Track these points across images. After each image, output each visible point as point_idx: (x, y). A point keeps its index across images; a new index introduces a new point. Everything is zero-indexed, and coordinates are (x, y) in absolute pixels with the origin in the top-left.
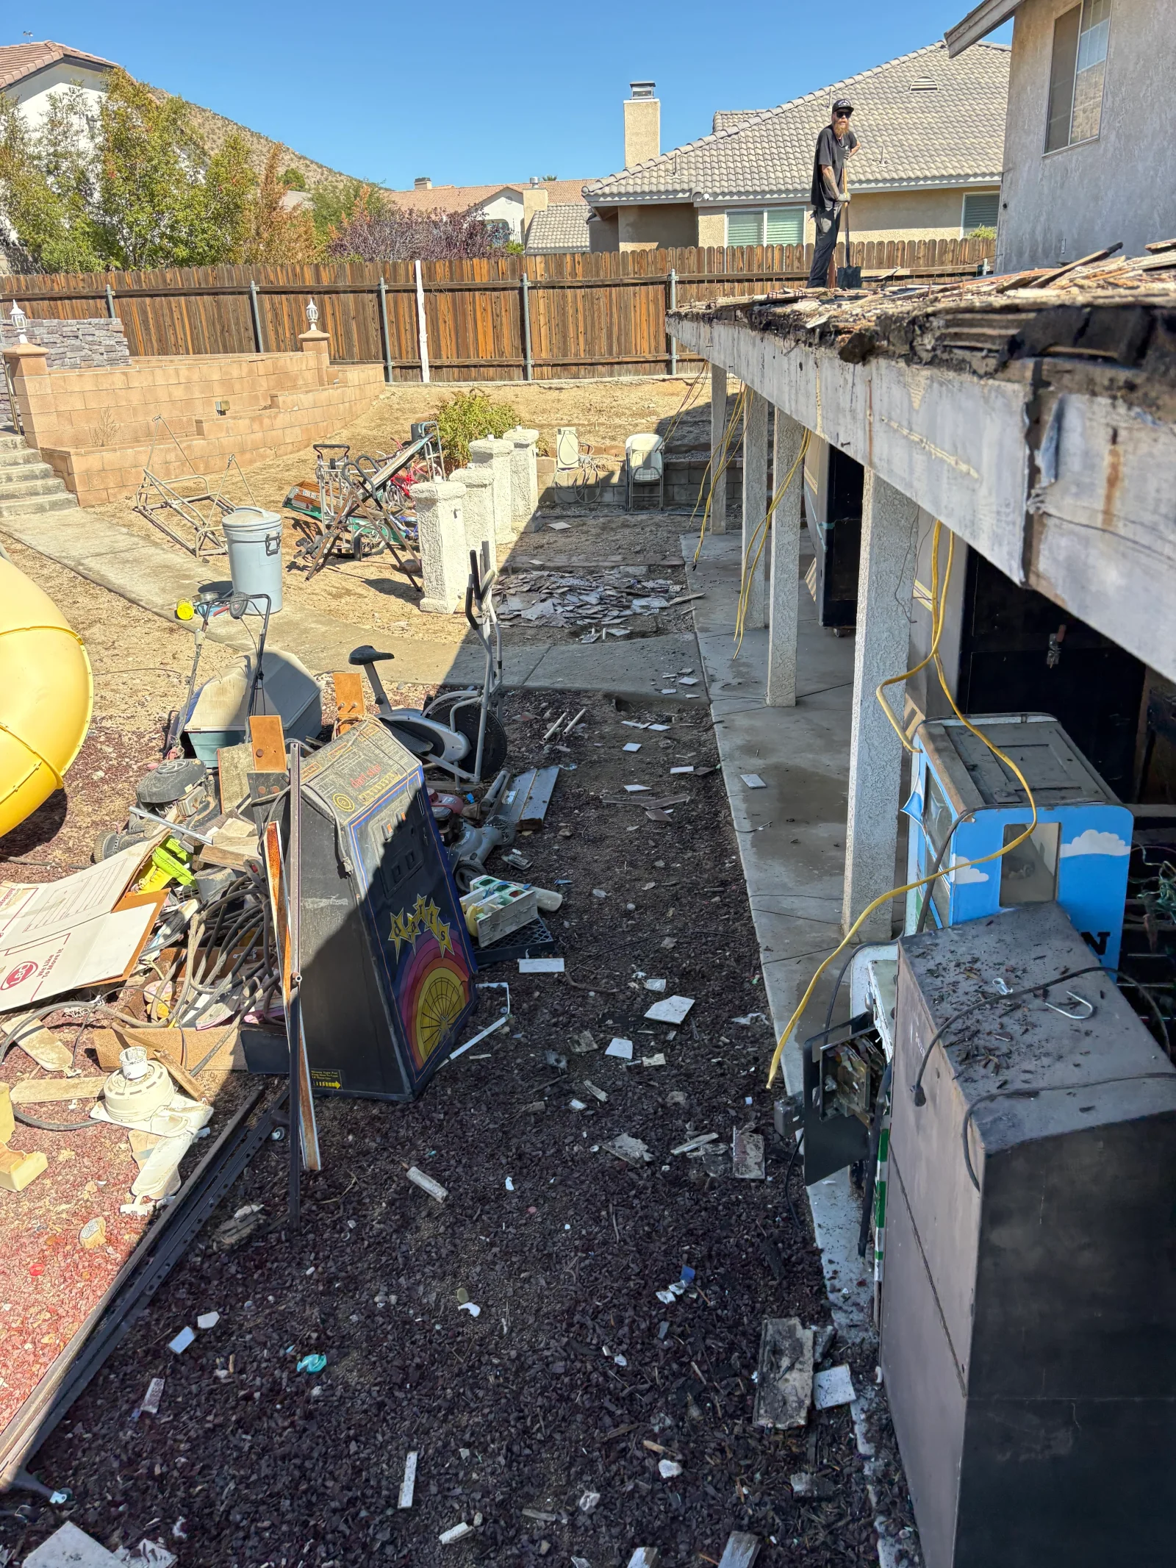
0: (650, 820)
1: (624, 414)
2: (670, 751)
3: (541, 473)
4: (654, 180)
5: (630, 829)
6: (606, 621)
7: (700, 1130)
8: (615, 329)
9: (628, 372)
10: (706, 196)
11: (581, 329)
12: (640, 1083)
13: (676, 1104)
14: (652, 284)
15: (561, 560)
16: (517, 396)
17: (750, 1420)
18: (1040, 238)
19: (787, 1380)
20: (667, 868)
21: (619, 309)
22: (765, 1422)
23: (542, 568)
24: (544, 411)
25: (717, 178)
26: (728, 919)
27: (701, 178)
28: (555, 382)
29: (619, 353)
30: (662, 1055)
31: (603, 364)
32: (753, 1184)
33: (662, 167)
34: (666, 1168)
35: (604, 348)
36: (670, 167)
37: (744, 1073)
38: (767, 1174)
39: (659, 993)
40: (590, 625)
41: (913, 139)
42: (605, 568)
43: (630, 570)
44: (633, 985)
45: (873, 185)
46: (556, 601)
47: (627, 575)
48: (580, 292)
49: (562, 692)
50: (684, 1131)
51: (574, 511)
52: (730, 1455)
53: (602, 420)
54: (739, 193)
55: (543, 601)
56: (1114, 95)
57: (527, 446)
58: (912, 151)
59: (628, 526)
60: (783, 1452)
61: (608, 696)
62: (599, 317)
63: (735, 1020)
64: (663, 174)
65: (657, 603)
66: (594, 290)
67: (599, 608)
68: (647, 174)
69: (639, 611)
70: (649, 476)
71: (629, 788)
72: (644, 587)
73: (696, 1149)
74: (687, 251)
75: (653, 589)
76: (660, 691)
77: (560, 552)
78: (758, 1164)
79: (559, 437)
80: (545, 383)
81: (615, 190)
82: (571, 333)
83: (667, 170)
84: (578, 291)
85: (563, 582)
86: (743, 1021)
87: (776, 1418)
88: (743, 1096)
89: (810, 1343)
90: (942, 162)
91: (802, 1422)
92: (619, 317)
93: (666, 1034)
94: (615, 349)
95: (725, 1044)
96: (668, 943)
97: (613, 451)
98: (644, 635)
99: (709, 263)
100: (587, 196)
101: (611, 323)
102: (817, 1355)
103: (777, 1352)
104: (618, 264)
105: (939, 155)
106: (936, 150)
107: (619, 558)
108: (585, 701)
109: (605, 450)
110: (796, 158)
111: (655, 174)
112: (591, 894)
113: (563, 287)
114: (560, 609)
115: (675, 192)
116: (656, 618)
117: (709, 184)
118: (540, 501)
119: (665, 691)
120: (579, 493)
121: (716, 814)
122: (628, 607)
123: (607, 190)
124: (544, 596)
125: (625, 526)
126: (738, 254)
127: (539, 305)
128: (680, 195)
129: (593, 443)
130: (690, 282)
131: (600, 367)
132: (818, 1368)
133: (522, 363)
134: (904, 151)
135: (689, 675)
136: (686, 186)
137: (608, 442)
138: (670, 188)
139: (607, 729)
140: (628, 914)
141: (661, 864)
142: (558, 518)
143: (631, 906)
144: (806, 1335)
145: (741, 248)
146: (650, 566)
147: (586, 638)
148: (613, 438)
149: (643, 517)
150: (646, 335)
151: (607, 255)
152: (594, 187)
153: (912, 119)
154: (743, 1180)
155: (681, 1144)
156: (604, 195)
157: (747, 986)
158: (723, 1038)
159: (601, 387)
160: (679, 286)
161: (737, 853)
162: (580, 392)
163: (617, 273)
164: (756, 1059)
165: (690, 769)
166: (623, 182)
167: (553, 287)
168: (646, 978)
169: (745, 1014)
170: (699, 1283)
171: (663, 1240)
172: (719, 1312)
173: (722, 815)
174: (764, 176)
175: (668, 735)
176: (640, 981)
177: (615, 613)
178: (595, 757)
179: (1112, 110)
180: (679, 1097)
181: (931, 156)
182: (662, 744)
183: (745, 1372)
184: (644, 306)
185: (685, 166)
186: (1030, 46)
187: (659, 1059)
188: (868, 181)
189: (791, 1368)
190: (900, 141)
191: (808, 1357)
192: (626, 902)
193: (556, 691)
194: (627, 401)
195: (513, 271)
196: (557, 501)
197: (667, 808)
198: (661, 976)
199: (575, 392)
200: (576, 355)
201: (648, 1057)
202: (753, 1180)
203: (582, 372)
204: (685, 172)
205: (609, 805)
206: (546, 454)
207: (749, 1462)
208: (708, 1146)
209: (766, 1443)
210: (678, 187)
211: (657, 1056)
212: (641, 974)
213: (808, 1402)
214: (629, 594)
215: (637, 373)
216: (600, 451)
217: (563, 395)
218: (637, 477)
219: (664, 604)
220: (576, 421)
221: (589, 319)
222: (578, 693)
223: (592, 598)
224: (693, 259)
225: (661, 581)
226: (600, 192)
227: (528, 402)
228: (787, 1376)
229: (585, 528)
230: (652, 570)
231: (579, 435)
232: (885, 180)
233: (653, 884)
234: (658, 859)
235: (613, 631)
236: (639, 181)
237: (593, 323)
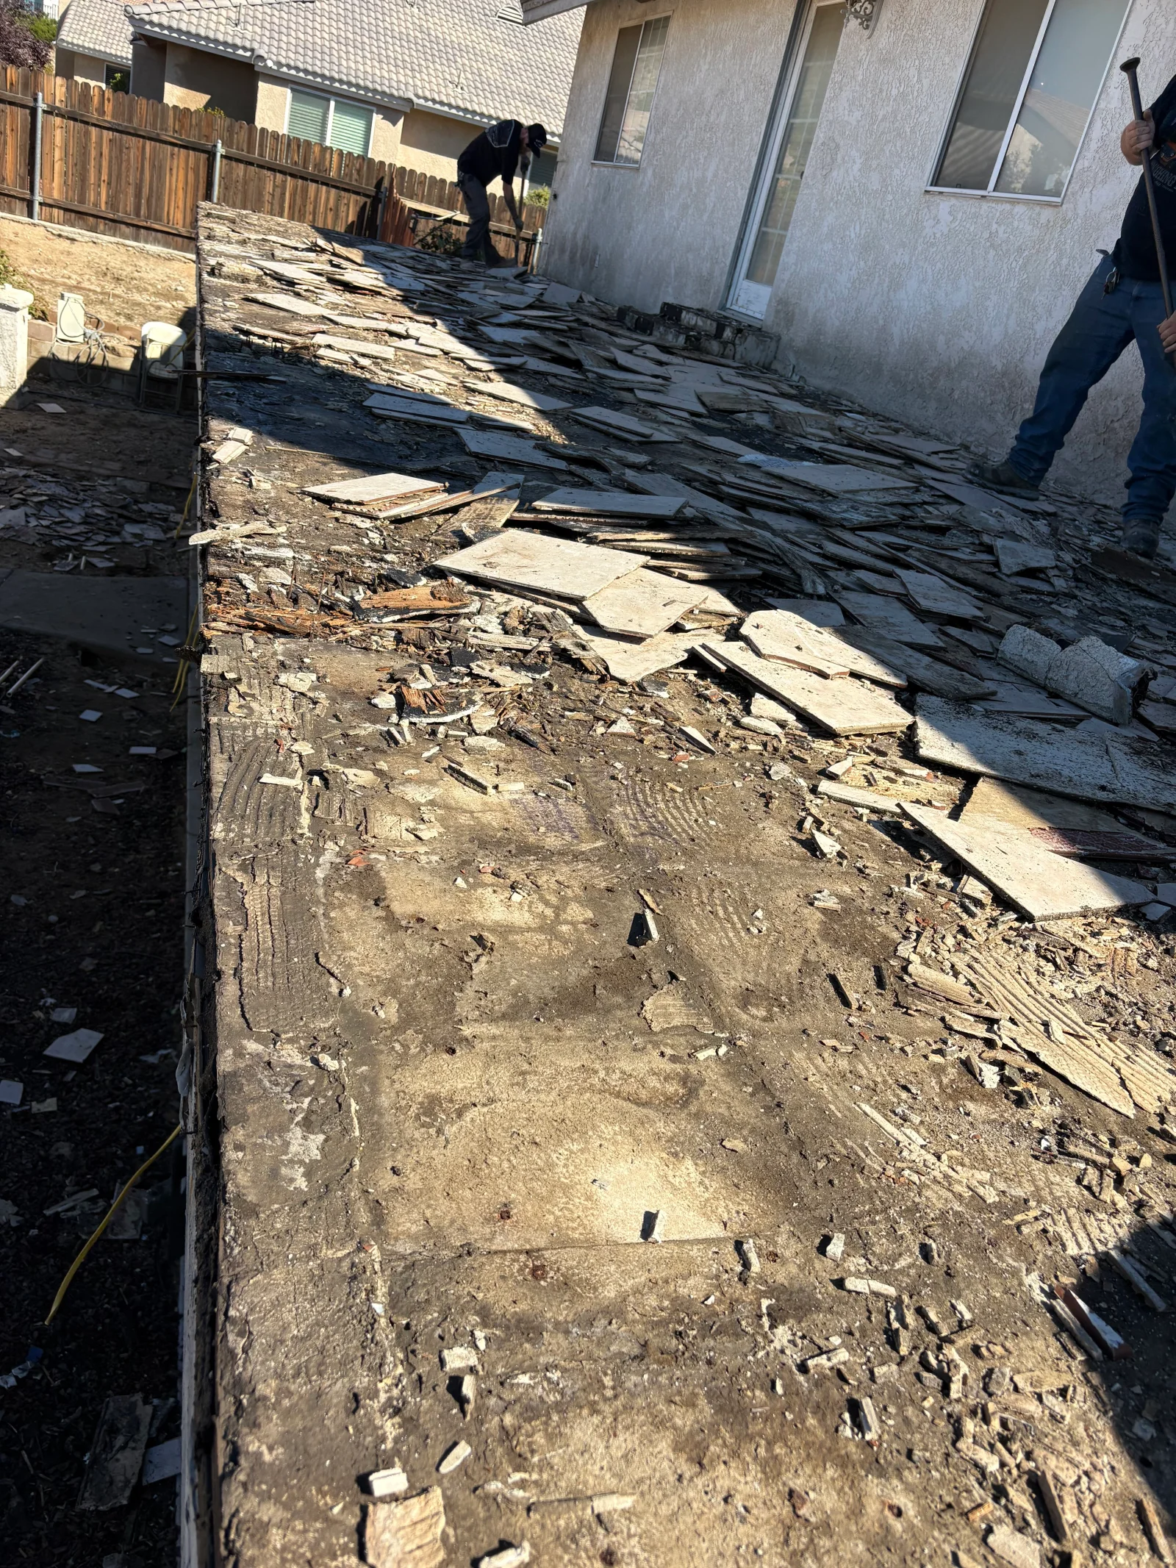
0: (95, 811)
1: (146, 290)
2: (133, 725)
3: (33, 341)
4: (212, 25)
5: (71, 820)
6: (89, 546)
7: (82, 1185)
8: (146, 191)
9: (156, 242)
10: (270, 63)
11: (104, 177)
12: (23, 1134)
13: (60, 1157)
14: (194, 149)
15: (45, 455)
16: (16, 234)
17: (73, 1504)
18: (580, 243)
19: (118, 1460)
20: (103, 872)
21: (153, 167)
22: (88, 1505)
23: (18, 462)
24: (49, 262)
25: (284, 46)
26: (158, 939)
27: (266, 41)
28: (67, 230)
29: (148, 217)
30: (55, 1100)
31: (128, 224)
32: (126, 1245)
33: (223, 12)
34: (34, 1232)
35: (130, 208)
36: (233, 16)
37: (140, 1119)
38: (143, 1232)
39: (66, 1024)
40: (69, 548)
41: (492, 72)
42: (99, 475)
43: (129, 484)
44: (39, 1014)
45: (446, 109)
46: (30, 511)
47: (123, 490)
48: (107, 135)
49: (17, 633)
50: (63, 1186)
51: (72, 392)
52: (45, 1545)
53: (119, 291)
54: (306, 71)
55: (13, 507)
56: (657, 132)
57: (16, 310)
58: (489, 85)
59: (135, 426)
60: (101, 1534)
61: (74, 646)
62: (128, 171)
63: (143, 1058)
64: (224, 21)
65: (153, 533)
66: (125, 137)
67: (82, 528)
68: (205, 15)
69: (129, 539)
70: (164, 373)
71: (79, 768)
72: (141, 510)
73: (73, 1208)
74: (237, 125)
75: (151, 514)
76: (134, 648)
77: (45, 442)
78: (135, 1223)
79: (61, 303)
80: (56, 228)
81: (165, 21)
82: (92, 178)
83: (228, 18)
84: (105, 132)
85: (43, 488)
86: (152, 1059)
87: (100, 1500)
88: (134, 1146)
89: (148, 1419)
90: (517, 107)
91: (125, 1502)
92: (151, 177)
93: (65, 1074)
94: (143, 211)
95: (127, 1085)
96: (88, 964)
97: (129, 333)
98: (130, 571)
99: (261, 145)
100: (132, 18)
101: (141, 180)
102: (153, 1429)
103: (113, 1431)
104: (155, 116)
105: (514, 99)
106: (512, 92)
107: (116, 466)
108: (45, 648)
109: (118, 329)
110: (371, 52)
111: (214, 18)
112: (8, 901)
113: (87, 123)
114: (33, 522)
115: (235, 46)
116: (147, 552)
117: (274, 50)
118: (28, 373)
119: (141, 650)
120: (80, 372)
121: (171, 809)
122: (118, 533)
123: (155, 18)
124: (15, 502)
125: (131, 424)
126: (294, 146)
127: (55, 136)
128: (240, 52)
129: (103, 317)
130: (238, 161)
131: (123, 227)
132: (152, 1443)
133: (28, 197)
134: (482, 82)
135: (170, 632)
136: (248, 45)
137: (122, 320)
138: (230, 40)
139: (65, 689)
140: (49, 928)
141: (97, 868)
142: (52, 398)
143: (53, 918)
144: (145, 1412)
145: (298, 140)
146: (152, 483)
147: (59, 565)
148: (129, 318)
149: (154, 418)
150: (181, 204)
151: (144, 101)
152: (140, 10)
153: (495, 49)
154: (117, 1241)
155: (56, 1202)
156: (151, 23)
157: (164, 1016)
158: (126, 1079)
159: (122, 249)
160: (225, 161)
161: (182, 859)
162: (96, 250)
163: (154, 125)
164: (156, 1102)
165: (151, 750)
166: (176, 15)
167: (75, 120)
168: (54, 1006)
169: (154, 1052)
170: (46, 1362)
171: (16, 1316)
172: (62, 1392)
173: (176, 811)
174: (335, 60)
175: (134, 704)
176: (48, 1010)
177: (101, 538)
178: (44, 725)
179: (653, 145)
180: (65, 1149)
181: (507, 97)
182: (126, 716)
183: (78, 1455)
184: (182, 173)
185: (250, 20)
186: (596, 43)
187: (51, 1104)
188: (442, 103)
189: (123, 1448)
190: (479, 69)
191: (143, 1434)
192: (48, 912)
193: (11, 631)
194: (151, 275)
195: (26, 86)
196: (53, 375)
197: (118, 797)
198: (71, 1004)
199: (89, 248)
200: (96, 205)
201: (39, 1102)
202: (126, 1241)
203: (101, 227)
204: (249, 28)
205: (50, 788)
206: (44, 317)
207: (63, 1549)
208: (86, 1204)
209: (85, 1526)
210: (238, 42)
211: (49, 1101)
212: (50, 1001)
213: (134, 1481)
214: (120, 516)
215: (167, 245)
216: (111, 328)
217: (75, 248)
218: (152, 371)
219: (160, 536)
220: (86, 285)
221: (115, 167)
222: (37, 637)
223: (76, 516)
224: (243, 135)
225: (161, 506)
226: (146, 18)
227: (30, 246)
228: (119, 1456)
229: (81, 417)
230: (155, 490)
231: (88, 303)
232: (458, 108)
233: (83, 893)
234: (94, 862)
235: (95, 561)
236: (195, 21)
237: (119, 176)
